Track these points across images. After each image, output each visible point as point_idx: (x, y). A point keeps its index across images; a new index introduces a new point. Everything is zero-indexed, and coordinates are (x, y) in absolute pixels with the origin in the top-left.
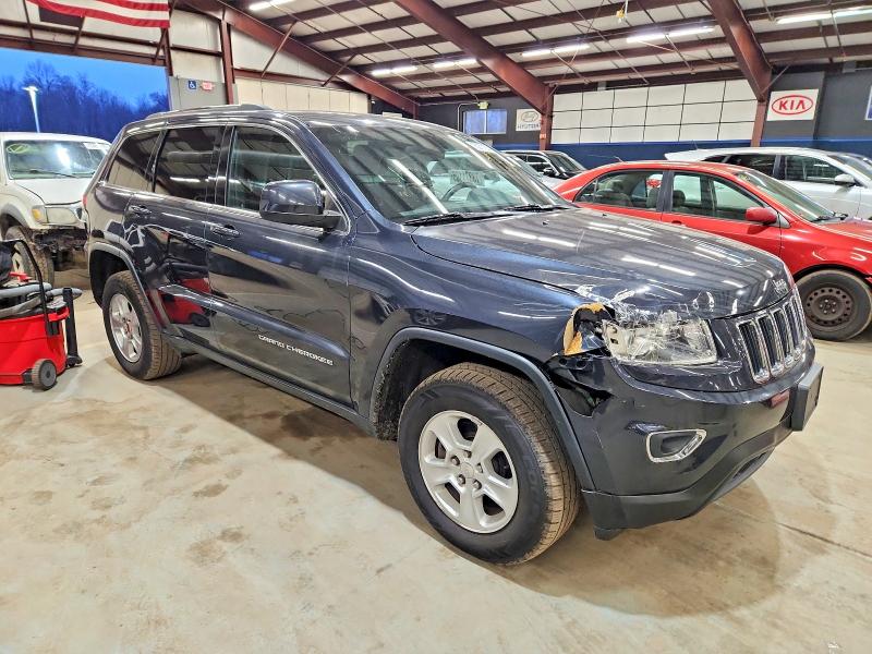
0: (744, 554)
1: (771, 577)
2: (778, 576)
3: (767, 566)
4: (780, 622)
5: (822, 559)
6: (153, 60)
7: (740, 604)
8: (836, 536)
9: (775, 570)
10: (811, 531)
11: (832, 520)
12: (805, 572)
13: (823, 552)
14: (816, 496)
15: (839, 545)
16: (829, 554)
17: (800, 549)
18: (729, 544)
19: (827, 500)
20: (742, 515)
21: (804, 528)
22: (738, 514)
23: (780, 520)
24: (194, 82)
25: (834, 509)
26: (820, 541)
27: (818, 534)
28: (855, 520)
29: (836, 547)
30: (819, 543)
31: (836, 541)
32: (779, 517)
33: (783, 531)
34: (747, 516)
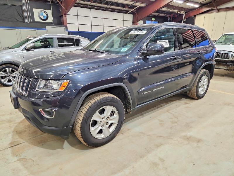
0: (25, 131)
1: (16, 132)
2: (15, 133)
3: (19, 133)
4: (9, 127)
5: (9, 142)
7: (18, 125)
8: (10, 150)
9: (17, 133)
10: (16, 146)
11: (14, 154)
12: (11, 137)
13: (11, 144)
14: (24, 158)
15: (7, 148)
16: (9, 144)
17: (16, 140)
18: (30, 131)
19: (20, 160)
20: (35, 137)
21: (19, 146)
22: (36, 137)
23: (26, 143)
25: (16, 159)
26: (13, 146)
27: (14, 147)
28: (7, 160)
29: (8, 147)
30: (13, 145)
31: (9, 149)
32: (27, 144)
33: (22, 141)
34: (33, 138)
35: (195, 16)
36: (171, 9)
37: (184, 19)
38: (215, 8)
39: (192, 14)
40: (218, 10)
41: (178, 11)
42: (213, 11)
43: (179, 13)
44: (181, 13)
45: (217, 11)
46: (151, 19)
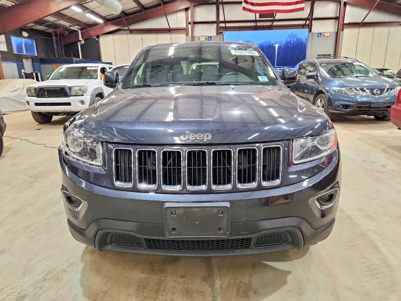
6: (303, 26)
24: (321, 34)
35: (98, 37)
36: (59, 20)
37: (80, 39)
38: (126, 28)
39: (93, 33)
40: (132, 32)
41: (70, 24)
42: (123, 32)
43: (71, 28)
44: (75, 28)
45: (129, 32)
46: (21, 33)
